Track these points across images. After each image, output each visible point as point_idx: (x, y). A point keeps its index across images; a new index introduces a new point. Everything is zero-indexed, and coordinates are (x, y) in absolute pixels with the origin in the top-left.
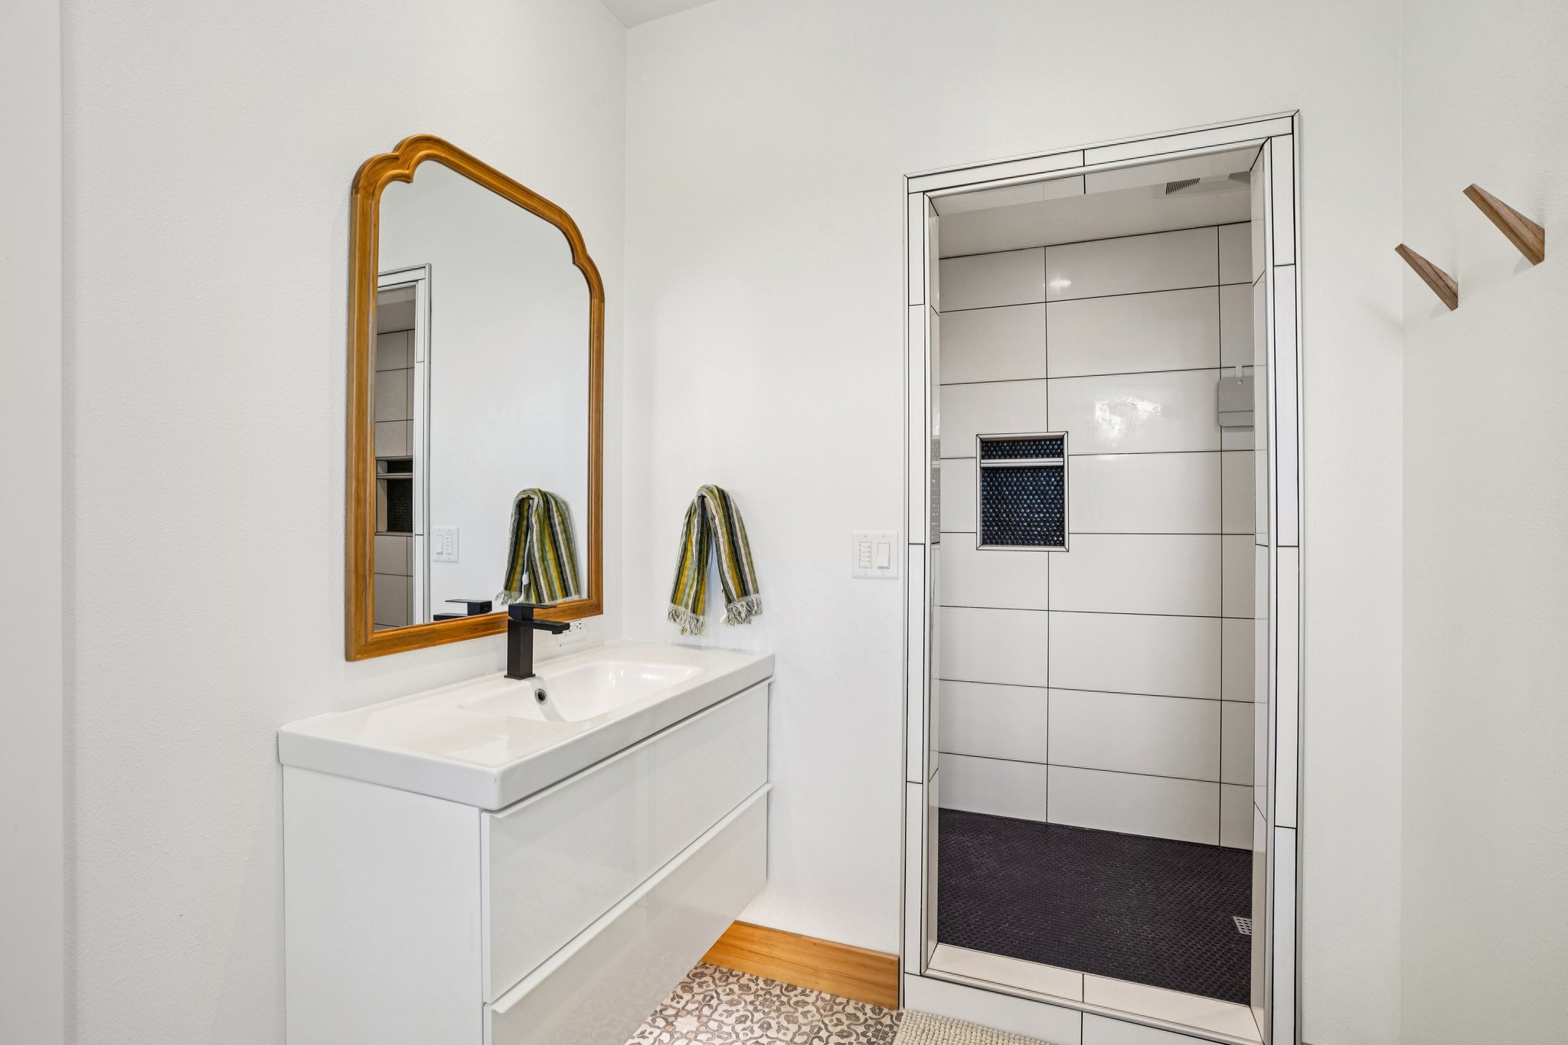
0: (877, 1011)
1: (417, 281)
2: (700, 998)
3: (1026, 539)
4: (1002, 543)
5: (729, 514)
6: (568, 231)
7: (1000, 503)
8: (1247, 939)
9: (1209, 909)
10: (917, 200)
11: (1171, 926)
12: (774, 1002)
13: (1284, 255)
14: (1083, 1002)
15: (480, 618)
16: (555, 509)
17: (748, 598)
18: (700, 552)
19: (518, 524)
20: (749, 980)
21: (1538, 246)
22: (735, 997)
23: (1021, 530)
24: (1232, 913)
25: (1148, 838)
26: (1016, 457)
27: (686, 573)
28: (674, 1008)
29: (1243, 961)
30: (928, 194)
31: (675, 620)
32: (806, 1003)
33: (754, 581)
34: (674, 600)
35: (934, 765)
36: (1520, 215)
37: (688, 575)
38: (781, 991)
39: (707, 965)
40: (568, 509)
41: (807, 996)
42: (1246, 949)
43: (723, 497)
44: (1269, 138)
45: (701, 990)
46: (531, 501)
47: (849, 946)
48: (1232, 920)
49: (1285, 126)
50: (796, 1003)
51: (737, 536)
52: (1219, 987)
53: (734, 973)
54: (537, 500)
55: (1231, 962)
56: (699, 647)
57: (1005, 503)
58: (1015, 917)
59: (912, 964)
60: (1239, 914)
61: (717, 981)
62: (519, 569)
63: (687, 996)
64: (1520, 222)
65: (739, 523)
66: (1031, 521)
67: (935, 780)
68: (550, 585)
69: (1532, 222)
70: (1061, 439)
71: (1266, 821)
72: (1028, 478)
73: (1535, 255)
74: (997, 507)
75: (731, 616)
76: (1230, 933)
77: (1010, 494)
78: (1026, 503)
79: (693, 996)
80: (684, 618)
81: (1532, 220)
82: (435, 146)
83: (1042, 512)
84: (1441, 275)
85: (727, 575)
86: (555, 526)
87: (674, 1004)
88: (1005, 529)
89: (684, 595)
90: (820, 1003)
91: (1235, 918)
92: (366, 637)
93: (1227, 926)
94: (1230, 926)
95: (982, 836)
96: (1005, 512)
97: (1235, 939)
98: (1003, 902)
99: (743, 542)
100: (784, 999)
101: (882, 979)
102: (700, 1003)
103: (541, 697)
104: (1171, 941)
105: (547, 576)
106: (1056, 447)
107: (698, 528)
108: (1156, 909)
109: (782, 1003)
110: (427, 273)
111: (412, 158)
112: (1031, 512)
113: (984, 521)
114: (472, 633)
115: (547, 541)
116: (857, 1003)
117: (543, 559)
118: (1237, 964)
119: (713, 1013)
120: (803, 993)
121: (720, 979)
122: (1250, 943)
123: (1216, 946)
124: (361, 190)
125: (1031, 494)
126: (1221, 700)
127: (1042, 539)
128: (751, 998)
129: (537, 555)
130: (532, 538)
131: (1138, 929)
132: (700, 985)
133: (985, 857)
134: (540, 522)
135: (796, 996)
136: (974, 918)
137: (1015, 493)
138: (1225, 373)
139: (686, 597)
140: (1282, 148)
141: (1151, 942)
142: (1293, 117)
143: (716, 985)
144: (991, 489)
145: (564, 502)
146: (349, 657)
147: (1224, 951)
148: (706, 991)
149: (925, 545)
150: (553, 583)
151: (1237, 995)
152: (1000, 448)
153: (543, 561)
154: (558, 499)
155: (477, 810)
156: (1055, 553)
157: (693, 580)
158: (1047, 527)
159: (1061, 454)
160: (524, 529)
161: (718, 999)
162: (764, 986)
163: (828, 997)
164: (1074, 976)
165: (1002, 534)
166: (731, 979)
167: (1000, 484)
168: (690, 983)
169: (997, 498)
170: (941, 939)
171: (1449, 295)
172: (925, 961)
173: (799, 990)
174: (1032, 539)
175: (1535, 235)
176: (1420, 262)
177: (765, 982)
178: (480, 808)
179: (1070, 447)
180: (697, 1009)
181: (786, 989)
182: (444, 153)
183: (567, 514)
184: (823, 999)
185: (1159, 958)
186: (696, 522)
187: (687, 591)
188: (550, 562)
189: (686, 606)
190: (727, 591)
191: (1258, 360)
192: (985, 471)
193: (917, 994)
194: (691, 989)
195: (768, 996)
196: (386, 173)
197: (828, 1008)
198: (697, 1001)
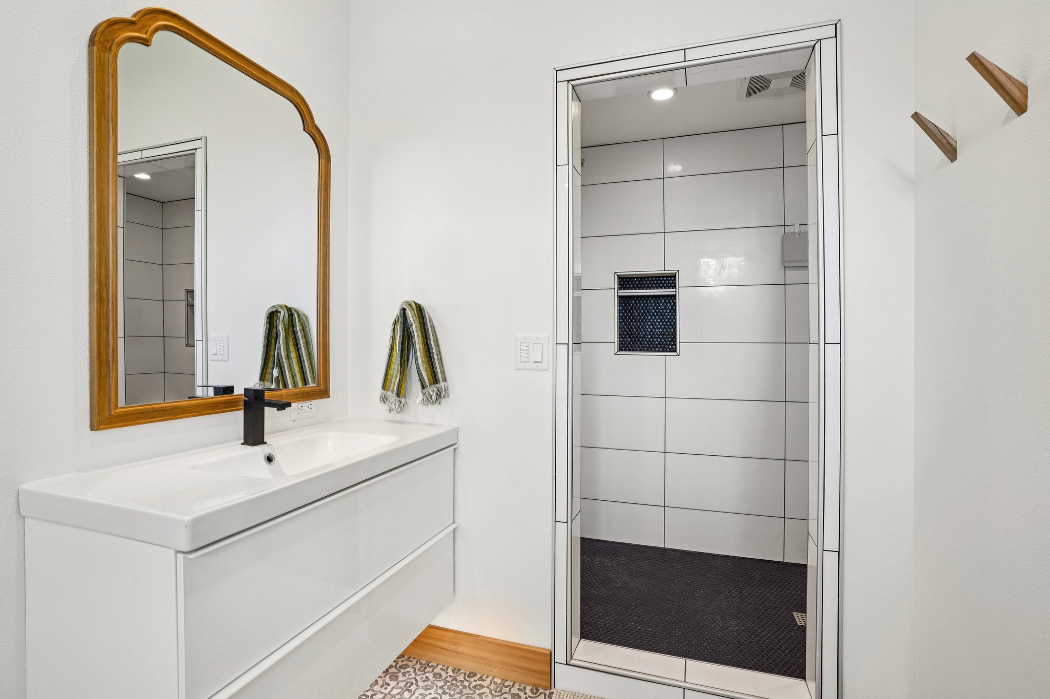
0: (535, 691)
1: (196, 149)
2: (402, 684)
3: (650, 347)
4: (633, 350)
5: (424, 323)
6: (298, 104)
7: (631, 321)
8: (803, 629)
9: (777, 607)
10: (563, 87)
11: (750, 620)
12: (457, 686)
13: (830, 128)
14: (685, 681)
15: (221, 398)
16: (297, 320)
17: (438, 386)
18: (402, 351)
19: (269, 331)
20: (441, 669)
21: (1023, 100)
22: (430, 683)
23: (646, 341)
24: (792, 610)
25: (734, 558)
26: (643, 289)
27: (392, 366)
28: (382, 693)
29: (800, 645)
30: (571, 82)
31: (384, 402)
32: (483, 686)
33: (443, 372)
34: (384, 387)
35: (576, 509)
36: (1009, 75)
37: (394, 369)
38: (464, 678)
39: (411, 659)
40: (307, 320)
41: (483, 680)
42: (802, 636)
43: (420, 310)
44: (819, 40)
45: (404, 678)
46: (279, 314)
47: (515, 643)
48: (793, 615)
49: (830, 31)
50: (475, 687)
51: (430, 339)
52: (783, 665)
53: (430, 664)
54: (283, 313)
55: (792, 646)
56: (402, 422)
57: (635, 321)
58: (639, 617)
59: (560, 656)
60: (797, 611)
61: (417, 671)
62: (270, 365)
63: (393, 684)
64: (1009, 81)
65: (431, 329)
66: (654, 334)
67: (578, 520)
68: (293, 377)
69: (1018, 81)
70: (675, 276)
71: (817, 546)
72: (651, 304)
73: (1020, 107)
74: (630, 324)
75: (425, 398)
76: (791, 625)
77: (639, 315)
78: (649, 321)
79: (398, 683)
80: (391, 401)
81: (1018, 79)
82: (173, 20)
83: (661, 328)
84: (945, 135)
85: (421, 368)
86: (297, 332)
87: (383, 690)
88: (635, 340)
89: (391, 383)
90: (492, 687)
91: (794, 614)
92: (110, 411)
93: (789, 620)
94: (791, 620)
95: (618, 558)
96: (635, 327)
97: (794, 629)
98: (631, 606)
99: (435, 343)
100: (466, 684)
101: (539, 667)
102: (402, 689)
103: (270, 459)
104: (750, 632)
105: (291, 370)
106: (671, 282)
107: (401, 333)
108: (739, 608)
109: (465, 687)
110: (203, 143)
111: (150, 26)
112: (653, 328)
113: (620, 334)
114: (213, 410)
115: (291, 343)
116: (520, 686)
117: (288, 357)
118: (796, 647)
119: (411, 696)
120: (481, 679)
121: (419, 670)
122: (805, 632)
123: (781, 635)
124: (97, 43)
125: (653, 315)
126: (785, 460)
127: (661, 347)
128: (442, 683)
129: (283, 354)
130: (279, 342)
131: (727, 624)
132: (404, 675)
133: (619, 574)
134: (285, 329)
135: (475, 681)
136: (609, 619)
137: (642, 314)
138: (788, 229)
139: (392, 384)
140: (828, 47)
141: (735, 633)
142: (836, 25)
143: (416, 674)
144: (626, 312)
145: (305, 315)
146: (94, 427)
147: (786, 638)
148: (408, 679)
149: (568, 344)
150: (295, 375)
151: (796, 671)
152: (632, 282)
153: (288, 359)
154: (300, 313)
155: (173, 551)
156: (670, 357)
157: (398, 372)
158: (665, 339)
159: (674, 287)
160: (274, 335)
161: (417, 685)
162: (452, 674)
163: (499, 681)
164: (680, 661)
165: (633, 343)
166: (428, 669)
167: (631, 308)
168: (397, 673)
169: (629, 318)
170: (584, 636)
171: (950, 150)
172: (570, 654)
173: (478, 676)
174: (653, 347)
175: (1020, 90)
176: (929, 125)
177: (453, 671)
178: (176, 551)
179: (680, 282)
180: (400, 693)
181: (468, 676)
182: (181, 26)
183: (306, 324)
184: (495, 683)
185: (741, 645)
186: (399, 328)
187: (393, 380)
188: (293, 360)
189: (393, 392)
190: (421, 380)
191: (811, 220)
192: (622, 298)
193: (565, 678)
194: (397, 677)
195: (454, 682)
196: (122, 34)
197: (498, 690)
198: (400, 688)
